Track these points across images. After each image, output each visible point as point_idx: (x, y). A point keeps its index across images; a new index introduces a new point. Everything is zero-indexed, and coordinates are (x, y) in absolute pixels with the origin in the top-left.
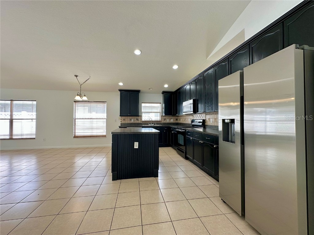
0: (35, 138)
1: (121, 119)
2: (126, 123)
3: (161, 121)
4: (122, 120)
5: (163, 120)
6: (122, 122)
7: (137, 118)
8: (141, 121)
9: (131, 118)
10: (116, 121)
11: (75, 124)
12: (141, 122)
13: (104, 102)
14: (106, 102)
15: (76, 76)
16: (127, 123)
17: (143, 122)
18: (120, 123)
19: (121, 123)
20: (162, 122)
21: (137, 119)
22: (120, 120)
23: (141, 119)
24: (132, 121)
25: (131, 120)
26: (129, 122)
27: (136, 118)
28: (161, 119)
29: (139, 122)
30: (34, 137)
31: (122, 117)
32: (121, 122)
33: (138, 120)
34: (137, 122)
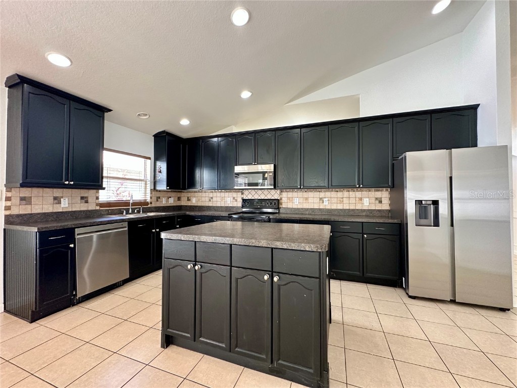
1: (9, 199)
2: (34, 211)
3: (151, 203)
4: (16, 200)
5: (154, 199)
6: (14, 211)
7: (84, 193)
8: (98, 205)
9: (57, 192)
12: (98, 208)
16: (39, 211)
18: (4, 213)
19: (8, 213)
20: (153, 205)
21: (82, 198)
22: (4, 204)
23: (97, 198)
24: (65, 205)
25: (57, 200)
26: (49, 208)
28: (151, 198)
29: (92, 207)
31: (16, 190)
32: (7, 208)
33: (87, 202)
34: (83, 207)
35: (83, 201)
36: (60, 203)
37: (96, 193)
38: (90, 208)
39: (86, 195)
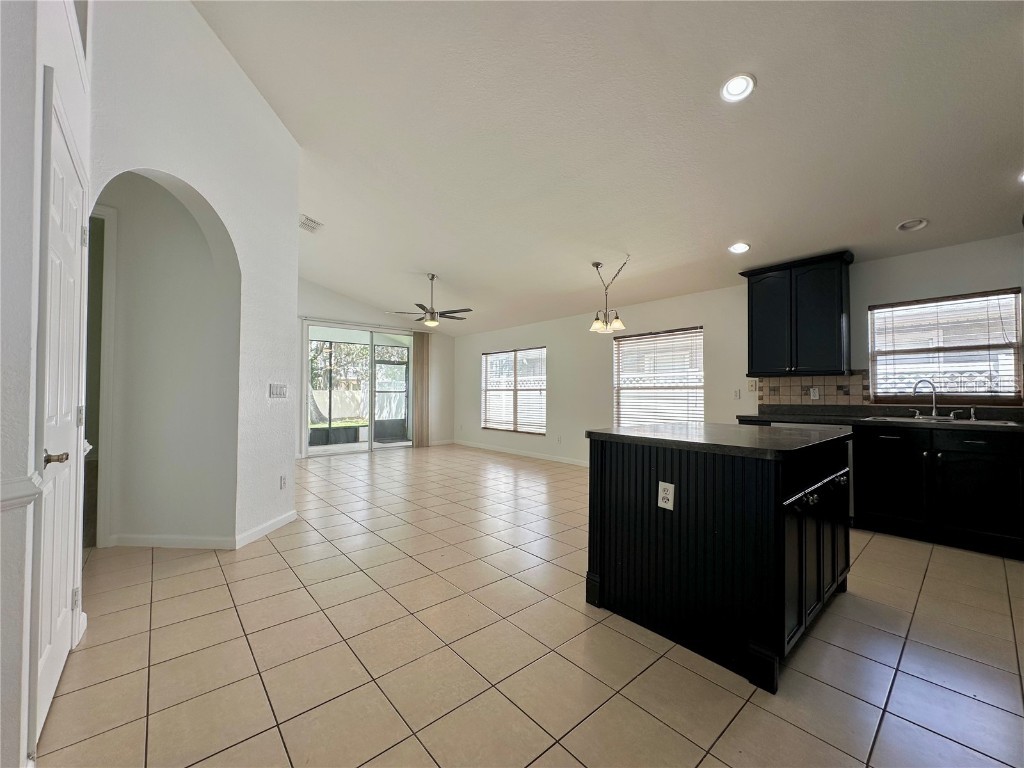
0: (544, 435)
1: (761, 389)
2: (783, 403)
4: (766, 391)
6: (766, 401)
7: (841, 381)
8: (867, 398)
9: (806, 381)
10: (738, 395)
11: (618, 403)
12: (866, 403)
13: (696, 328)
14: (701, 328)
15: (597, 265)
16: (787, 403)
17: (878, 399)
18: (758, 402)
19: (761, 402)
21: (840, 388)
22: (757, 393)
23: (866, 388)
24: (814, 396)
25: (806, 391)
26: (796, 400)
27: (833, 381)
29: (856, 401)
30: (543, 431)
31: (766, 380)
32: (761, 398)
33: (847, 393)
34: (843, 401)
35: (841, 392)
36: (807, 394)
37: (863, 379)
38: (853, 403)
39: (845, 383)
